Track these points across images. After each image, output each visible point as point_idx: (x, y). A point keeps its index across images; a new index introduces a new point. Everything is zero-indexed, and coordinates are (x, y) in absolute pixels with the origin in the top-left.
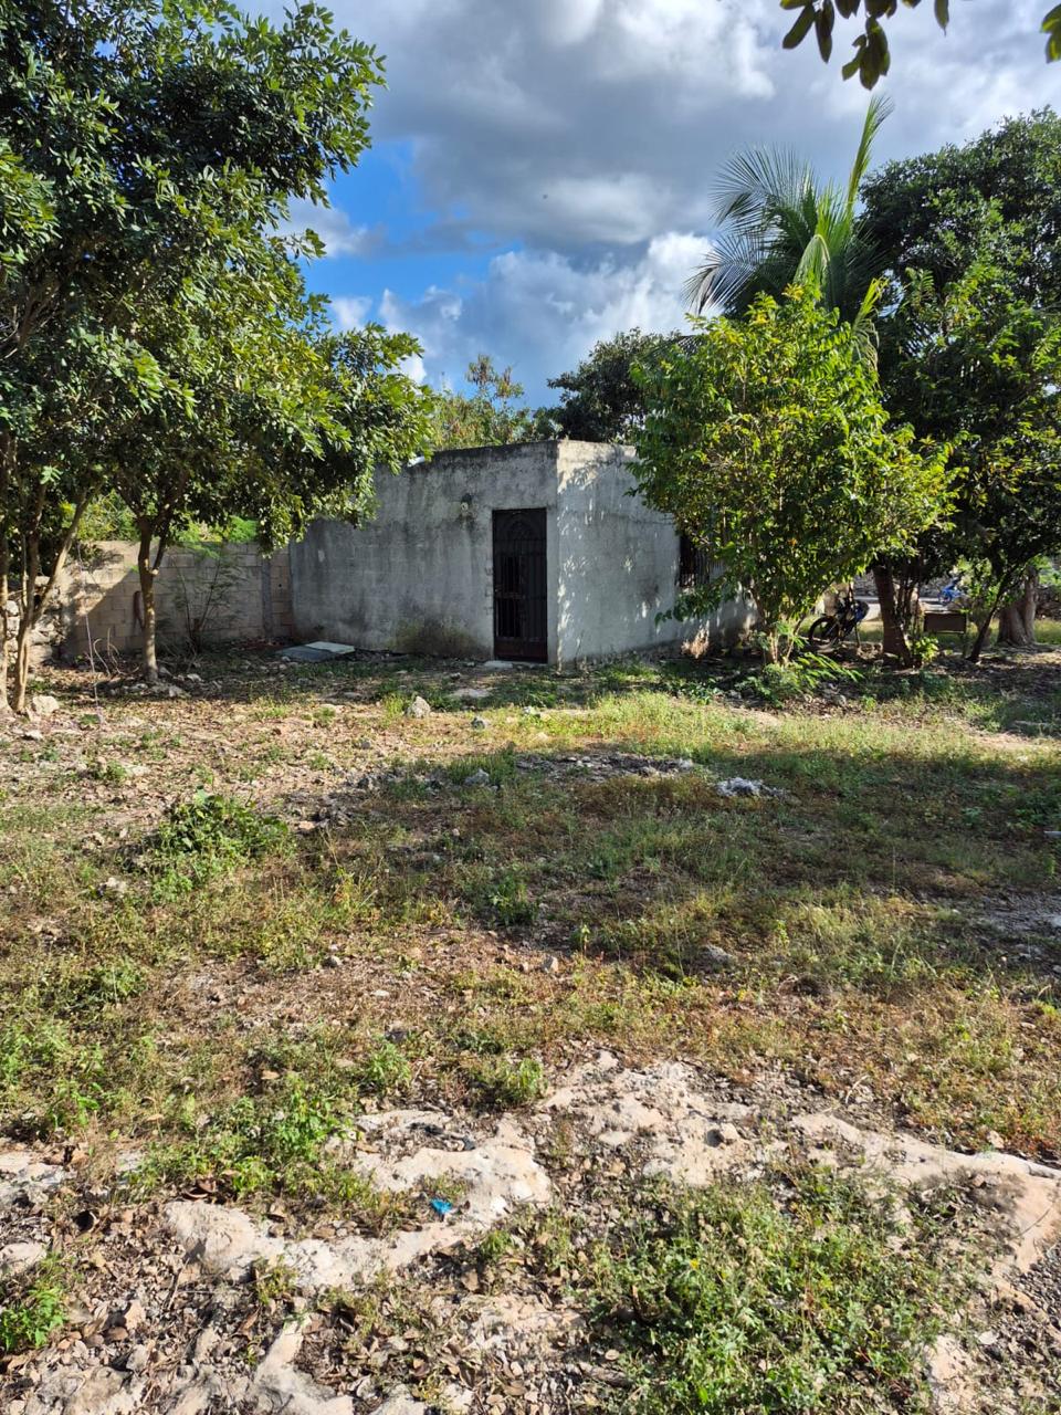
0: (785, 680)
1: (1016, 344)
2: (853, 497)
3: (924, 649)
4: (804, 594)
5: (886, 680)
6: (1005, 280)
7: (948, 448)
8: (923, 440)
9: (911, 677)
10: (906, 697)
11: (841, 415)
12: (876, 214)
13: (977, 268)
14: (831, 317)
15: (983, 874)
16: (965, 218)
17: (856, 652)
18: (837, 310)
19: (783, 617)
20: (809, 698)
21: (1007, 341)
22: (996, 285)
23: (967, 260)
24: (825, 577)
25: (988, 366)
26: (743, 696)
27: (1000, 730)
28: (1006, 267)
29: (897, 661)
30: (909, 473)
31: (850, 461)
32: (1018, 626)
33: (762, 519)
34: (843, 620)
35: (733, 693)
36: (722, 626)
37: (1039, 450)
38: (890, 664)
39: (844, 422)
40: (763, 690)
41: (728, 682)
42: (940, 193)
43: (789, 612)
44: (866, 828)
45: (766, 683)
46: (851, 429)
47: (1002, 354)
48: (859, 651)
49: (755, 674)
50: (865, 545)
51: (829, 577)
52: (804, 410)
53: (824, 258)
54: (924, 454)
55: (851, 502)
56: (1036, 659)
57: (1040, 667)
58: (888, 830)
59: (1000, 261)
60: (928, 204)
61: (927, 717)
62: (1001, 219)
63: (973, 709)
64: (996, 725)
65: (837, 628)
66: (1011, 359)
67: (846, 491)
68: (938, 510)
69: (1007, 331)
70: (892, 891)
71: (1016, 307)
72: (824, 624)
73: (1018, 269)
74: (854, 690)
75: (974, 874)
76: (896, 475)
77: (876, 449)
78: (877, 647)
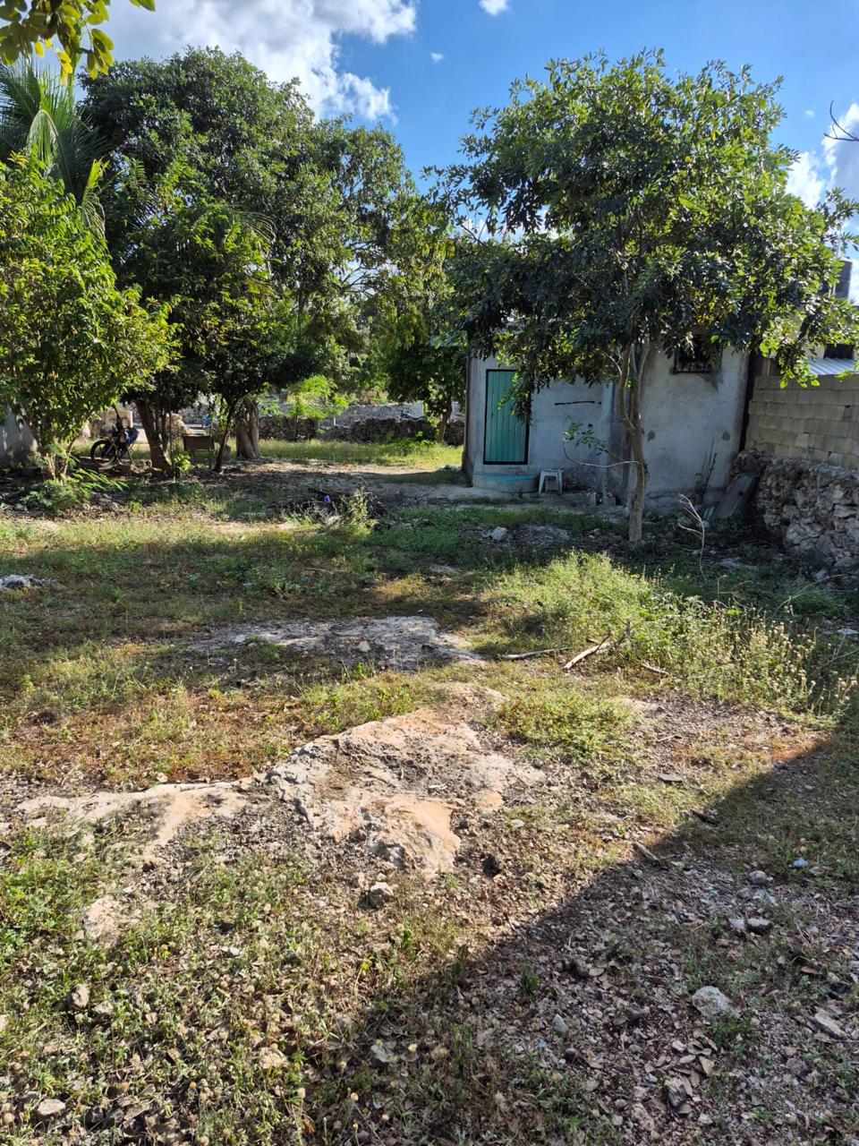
0: (63, 493)
1: (212, 230)
2: (96, 341)
3: (180, 464)
4: (70, 420)
5: (152, 489)
6: (198, 179)
7: (167, 308)
8: (149, 299)
9: (171, 486)
10: (163, 499)
11: (77, 272)
12: (96, 102)
13: (176, 165)
14: (57, 187)
15: (194, 617)
16: (166, 122)
17: (129, 467)
18: (61, 181)
19: (56, 440)
20: (87, 506)
21: (205, 227)
22: (193, 182)
23: (170, 157)
24: (85, 406)
25: (193, 245)
26: (29, 508)
27: (230, 520)
28: (199, 168)
29: (162, 474)
30: (139, 324)
31: (90, 311)
32: (248, 445)
33: (21, 356)
34: (118, 442)
35: (19, 506)
36: (10, 448)
37: (239, 313)
38: (156, 476)
39: (80, 278)
40: (45, 501)
41: (14, 497)
42: (144, 96)
43: (62, 436)
44: (114, 600)
45: (48, 497)
46: (87, 285)
47: (203, 238)
48: (133, 467)
49: (37, 490)
50: (114, 381)
51: (89, 406)
52: (43, 264)
53: (52, 132)
54: (150, 310)
55: (95, 345)
56: (261, 468)
57: (262, 474)
58: (132, 599)
59: (192, 162)
60: (135, 104)
61: (180, 515)
62: (191, 129)
63: (213, 506)
64: (226, 516)
65: (114, 448)
66: (209, 242)
67: (90, 335)
68: (166, 355)
69: (203, 219)
70: (126, 639)
71: (209, 202)
72: (102, 446)
73: (209, 173)
74: (124, 496)
75: (190, 618)
76: (129, 326)
77: (109, 302)
78: (147, 463)
